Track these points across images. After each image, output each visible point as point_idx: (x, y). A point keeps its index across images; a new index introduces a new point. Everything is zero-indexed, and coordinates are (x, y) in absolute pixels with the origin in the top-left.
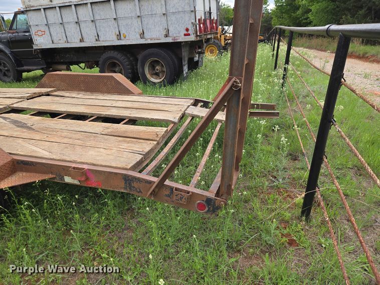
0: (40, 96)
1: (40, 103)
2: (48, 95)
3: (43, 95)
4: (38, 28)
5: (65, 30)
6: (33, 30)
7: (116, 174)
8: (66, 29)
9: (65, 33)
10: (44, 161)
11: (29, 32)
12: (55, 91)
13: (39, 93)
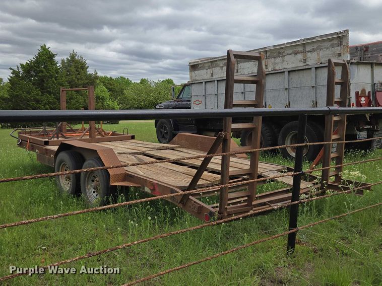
0: (166, 149)
1: (162, 153)
2: (173, 149)
3: (169, 149)
4: (197, 98)
5: (217, 100)
6: (193, 100)
7: (168, 188)
8: (219, 100)
9: (217, 103)
10: (138, 176)
11: (190, 101)
12: (179, 147)
13: (166, 147)
